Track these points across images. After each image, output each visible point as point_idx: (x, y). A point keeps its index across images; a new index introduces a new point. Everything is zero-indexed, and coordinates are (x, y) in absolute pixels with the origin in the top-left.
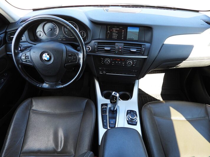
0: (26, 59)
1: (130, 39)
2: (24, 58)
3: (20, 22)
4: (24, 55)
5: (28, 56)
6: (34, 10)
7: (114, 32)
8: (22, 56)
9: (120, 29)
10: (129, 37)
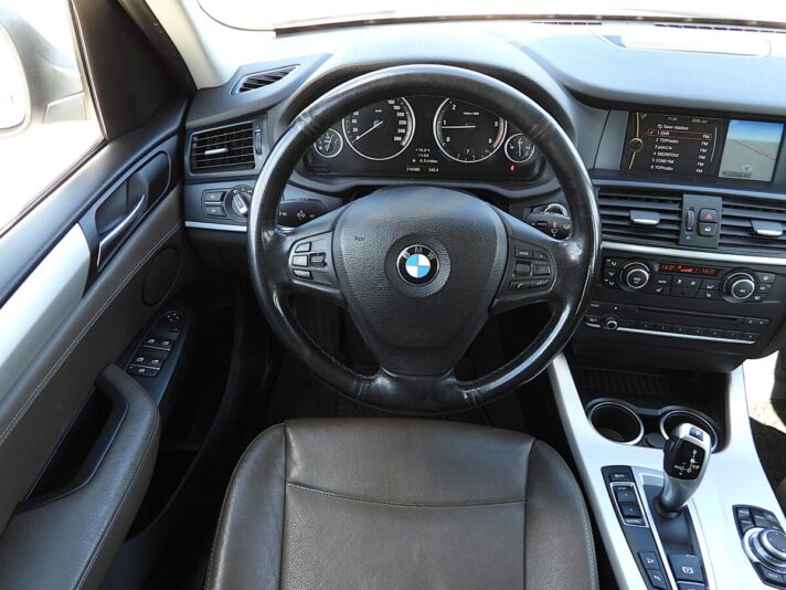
0: (313, 268)
1: (735, 174)
2: (302, 261)
3: (240, 85)
4: (301, 249)
5: (323, 254)
6: (281, 32)
7: (660, 144)
8: (292, 253)
9: (693, 127)
10: (730, 164)
